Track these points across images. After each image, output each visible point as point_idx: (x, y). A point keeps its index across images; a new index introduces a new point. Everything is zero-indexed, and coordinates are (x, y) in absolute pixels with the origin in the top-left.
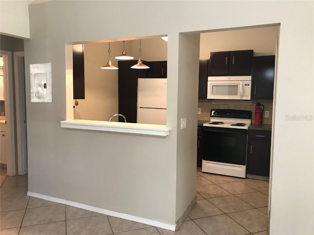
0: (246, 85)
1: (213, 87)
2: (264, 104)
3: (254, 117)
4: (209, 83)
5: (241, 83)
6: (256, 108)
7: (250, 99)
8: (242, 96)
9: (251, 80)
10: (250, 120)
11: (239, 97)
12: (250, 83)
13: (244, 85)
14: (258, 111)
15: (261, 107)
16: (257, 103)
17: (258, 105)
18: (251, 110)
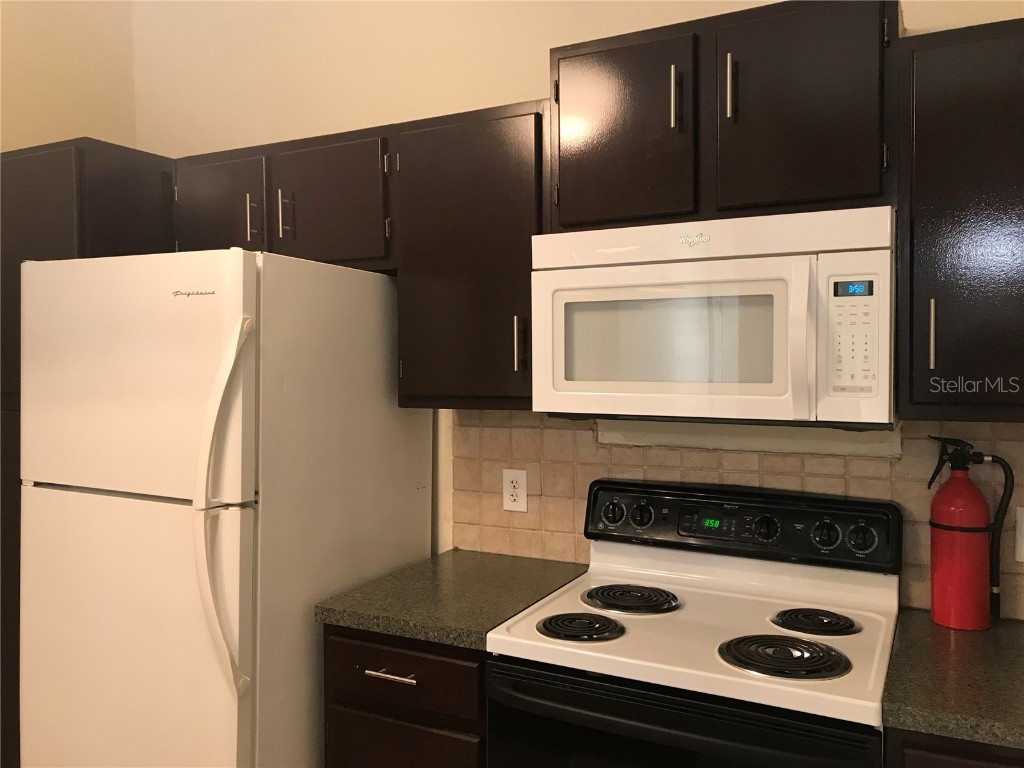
0: (840, 289)
1: (579, 318)
2: (1006, 449)
3: (924, 555)
4: (541, 287)
5: (796, 272)
6: (935, 487)
7: (885, 420)
8: (811, 392)
9: (887, 243)
10: (893, 580)
11: (788, 396)
12: (880, 269)
13: (826, 290)
14: (959, 511)
15: (989, 476)
16: (944, 442)
17: (957, 456)
18: (897, 500)
